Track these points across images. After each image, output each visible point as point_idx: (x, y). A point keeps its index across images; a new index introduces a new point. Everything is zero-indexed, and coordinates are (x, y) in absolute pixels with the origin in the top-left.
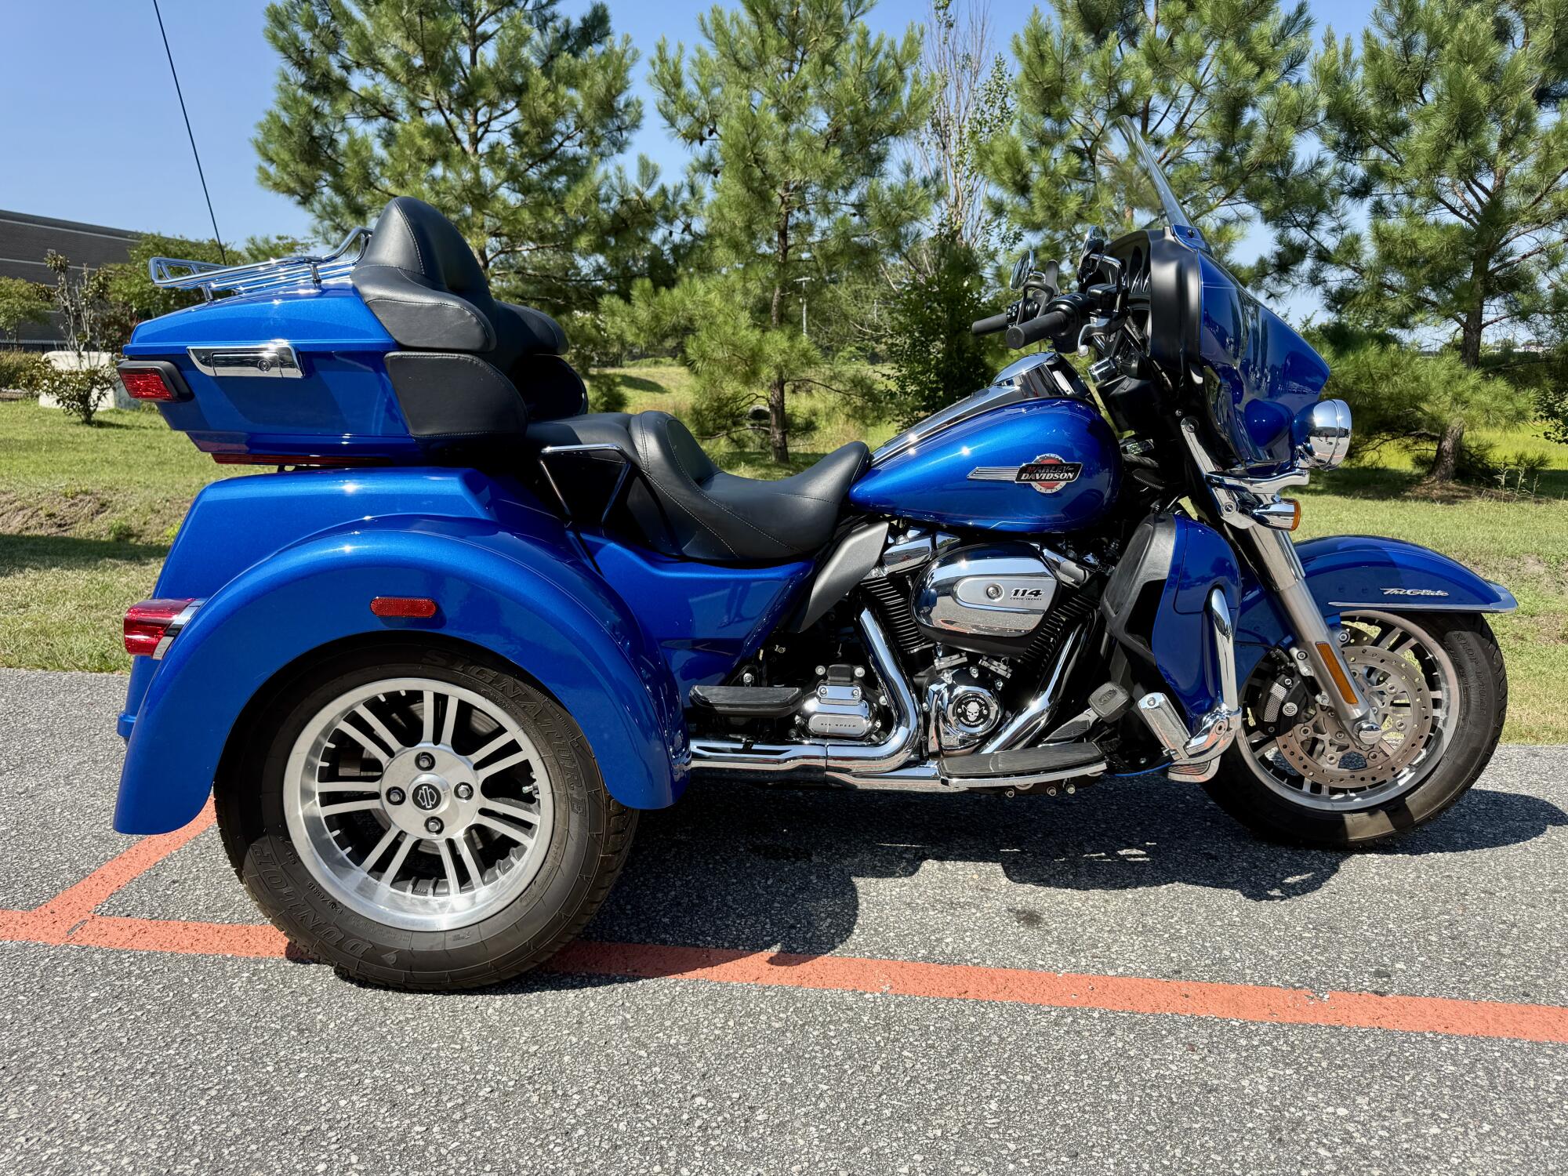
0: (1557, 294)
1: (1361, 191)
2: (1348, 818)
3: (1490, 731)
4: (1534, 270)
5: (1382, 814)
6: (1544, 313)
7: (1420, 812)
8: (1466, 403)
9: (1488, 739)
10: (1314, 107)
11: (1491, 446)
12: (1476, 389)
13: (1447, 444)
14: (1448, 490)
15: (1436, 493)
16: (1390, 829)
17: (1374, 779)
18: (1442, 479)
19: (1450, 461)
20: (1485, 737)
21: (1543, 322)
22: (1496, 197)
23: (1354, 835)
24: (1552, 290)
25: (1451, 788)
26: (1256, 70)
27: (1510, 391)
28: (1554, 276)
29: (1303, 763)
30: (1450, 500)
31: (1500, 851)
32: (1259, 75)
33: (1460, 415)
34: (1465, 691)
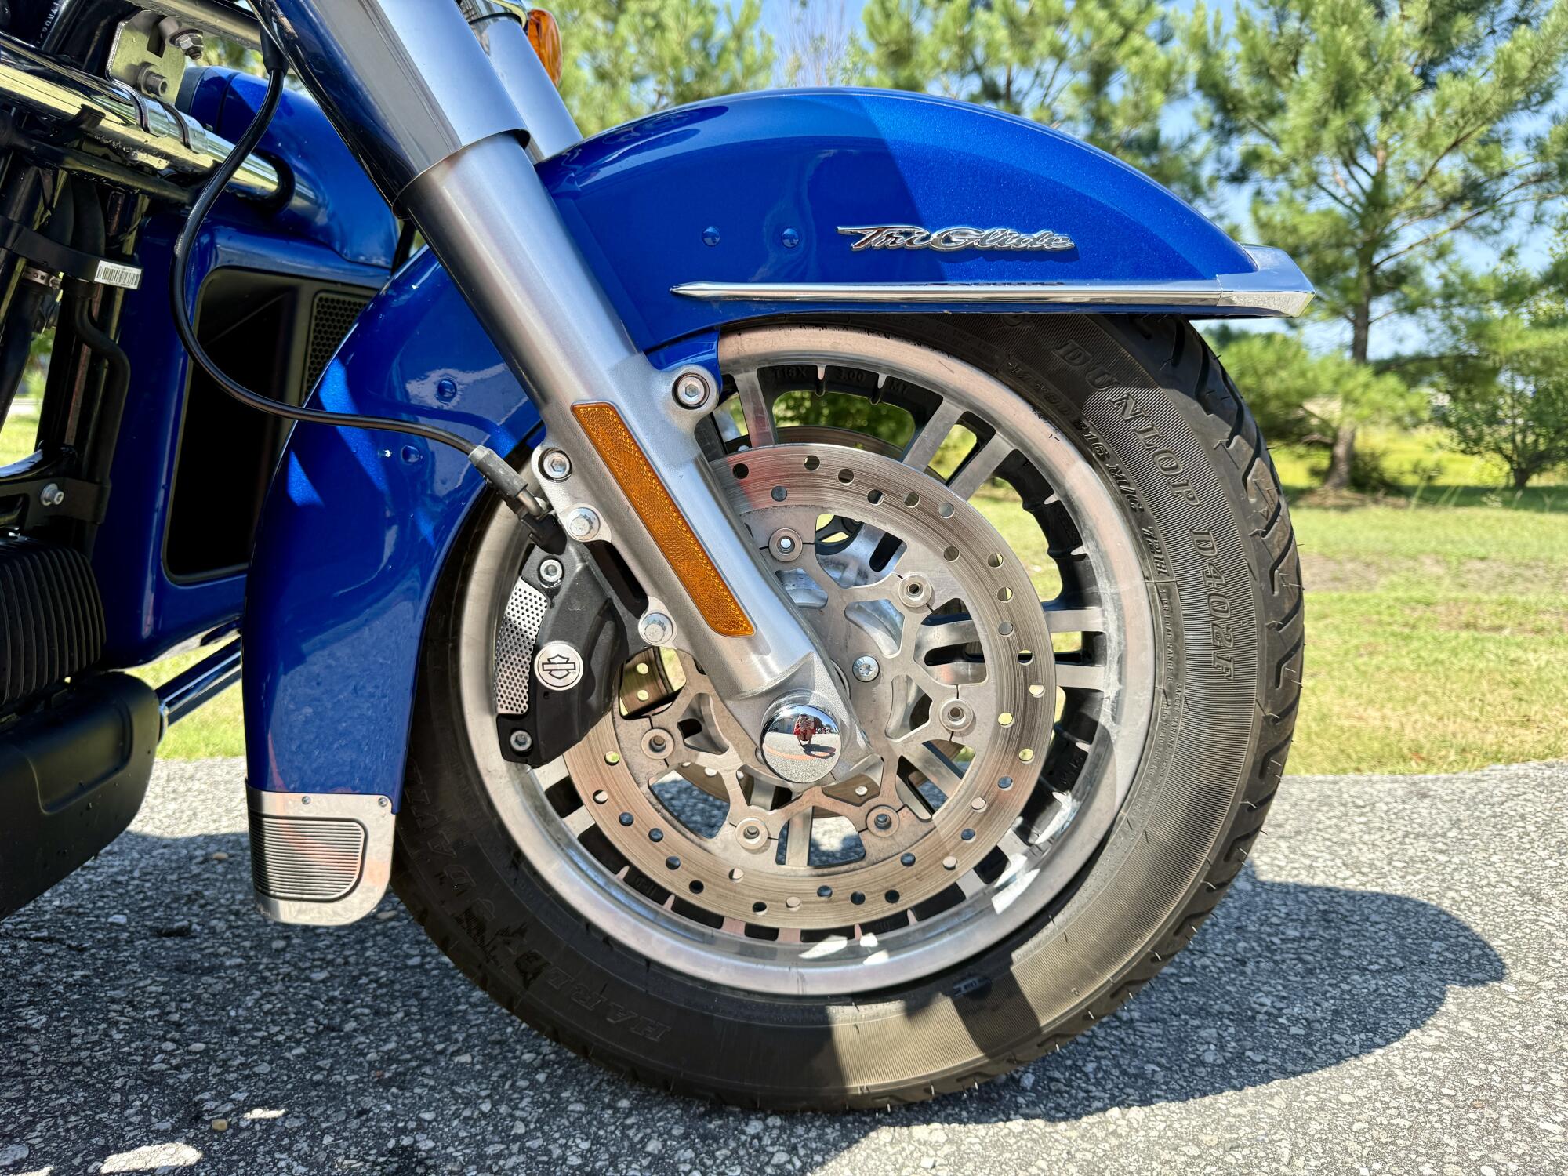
0: (1447, 284)
1: (1238, 178)
2: (843, 1017)
3: (1254, 728)
4: (1420, 261)
5: (944, 1009)
6: (1434, 307)
7: (1057, 998)
8: (1356, 402)
9: (1247, 759)
10: (1182, 73)
11: (1384, 453)
12: (1366, 386)
13: (1340, 450)
14: (1342, 498)
15: (1330, 501)
16: (969, 1054)
17: (892, 896)
18: (1338, 486)
19: (1343, 468)
20: (1237, 751)
21: (1433, 318)
22: (1379, 181)
23: (861, 1073)
24: (1441, 282)
25: (1143, 919)
26: (1120, 31)
27: (1402, 388)
28: (1442, 267)
29: (664, 850)
30: (1345, 508)
31: (1319, 1084)
32: (1123, 39)
33: (1350, 415)
34: (1163, 597)
